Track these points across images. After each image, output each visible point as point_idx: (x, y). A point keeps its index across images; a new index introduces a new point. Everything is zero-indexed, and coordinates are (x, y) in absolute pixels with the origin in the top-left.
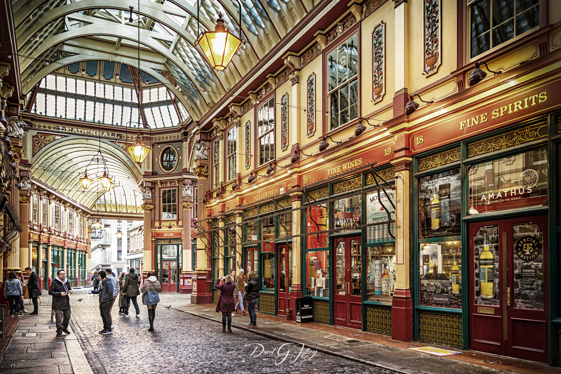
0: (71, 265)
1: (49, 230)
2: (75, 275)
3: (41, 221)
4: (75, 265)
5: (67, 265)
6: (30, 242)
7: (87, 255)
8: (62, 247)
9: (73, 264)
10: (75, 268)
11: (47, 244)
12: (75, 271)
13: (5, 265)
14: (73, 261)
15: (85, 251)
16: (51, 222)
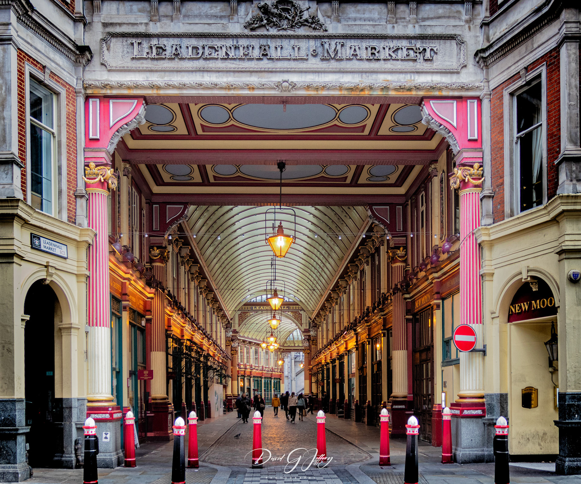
0: (268, 389)
1: (251, 366)
2: (271, 397)
3: (245, 362)
4: (271, 390)
5: (265, 390)
6: (238, 376)
7: (281, 381)
8: (261, 377)
9: (269, 389)
10: (271, 392)
11: (244, 376)
12: (271, 394)
13: (226, 392)
14: (269, 386)
15: (279, 378)
16: (252, 362)
